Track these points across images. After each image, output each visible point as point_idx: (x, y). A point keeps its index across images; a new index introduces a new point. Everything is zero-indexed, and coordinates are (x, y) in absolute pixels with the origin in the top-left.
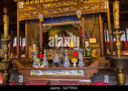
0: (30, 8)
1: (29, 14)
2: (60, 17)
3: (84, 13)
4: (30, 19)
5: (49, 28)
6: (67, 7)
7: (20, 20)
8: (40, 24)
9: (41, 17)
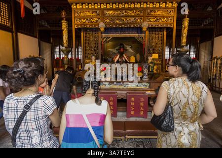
0: (88, 14)
1: (87, 21)
2: (122, 28)
3: (150, 26)
4: (88, 26)
5: (109, 39)
6: (132, 16)
7: (76, 28)
8: (100, 34)
9: (102, 26)
